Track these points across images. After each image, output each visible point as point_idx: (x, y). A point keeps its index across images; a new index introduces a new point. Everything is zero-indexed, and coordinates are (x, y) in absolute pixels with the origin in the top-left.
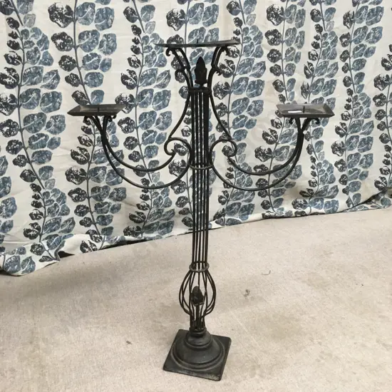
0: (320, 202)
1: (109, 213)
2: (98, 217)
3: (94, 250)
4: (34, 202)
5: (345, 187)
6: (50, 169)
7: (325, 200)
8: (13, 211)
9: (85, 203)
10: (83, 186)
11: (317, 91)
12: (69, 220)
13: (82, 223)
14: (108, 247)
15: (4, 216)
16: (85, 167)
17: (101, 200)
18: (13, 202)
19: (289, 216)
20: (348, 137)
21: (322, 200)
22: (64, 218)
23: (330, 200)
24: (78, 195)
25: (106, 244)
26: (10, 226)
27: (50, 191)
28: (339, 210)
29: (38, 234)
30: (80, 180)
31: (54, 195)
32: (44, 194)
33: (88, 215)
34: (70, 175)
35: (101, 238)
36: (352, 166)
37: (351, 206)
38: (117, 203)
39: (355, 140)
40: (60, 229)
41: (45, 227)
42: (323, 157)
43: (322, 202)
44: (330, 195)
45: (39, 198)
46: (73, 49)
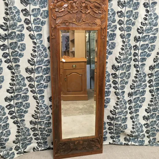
0: (136, 140)
1: (45, 137)
2: (41, 138)
3: (38, 151)
4: (18, 131)
5: (148, 135)
6: (24, 120)
7: (139, 139)
8: (9, 135)
9: (37, 132)
10: (36, 126)
11: (137, 95)
12: (30, 138)
13: (35, 139)
14: (43, 150)
15: (6, 137)
16: (37, 120)
17: (42, 132)
18: (9, 131)
19: (121, 144)
20: (151, 113)
21: (138, 139)
22: (28, 137)
23: (141, 139)
24: (34, 129)
25: (43, 149)
26: (8, 140)
27: (23, 128)
28: (144, 145)
29: (18, 142)
30: (35, 125)
31: (25, 129)
32: (21, 129)
33: (38, 136)
34: (31, 122)
35: (41, 146)
36: (153, 126)
37: (151, 143)
38: (48, 133)
39: (154, 115)
40: (27, 141)
41: (21, 140)
42: (138, 121)
43: (138, 140)
44: (141, 137)
45: (19, 130)
46: (33, 82)
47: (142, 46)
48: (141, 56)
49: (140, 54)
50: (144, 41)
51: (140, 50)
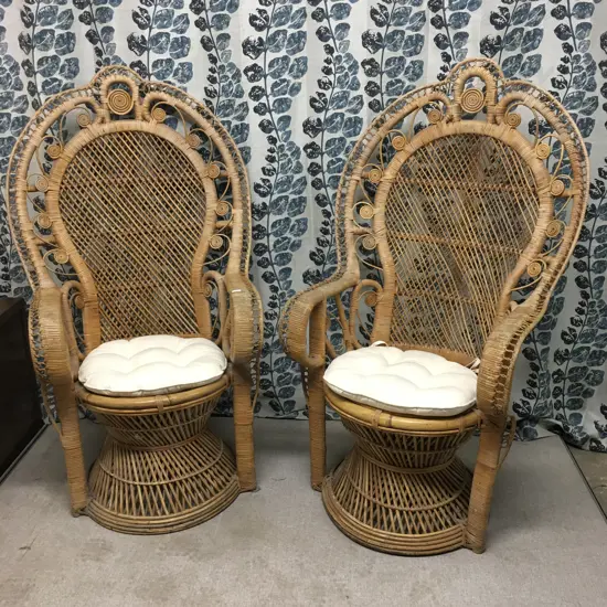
47: (328, 144)
48: (329, 170)
49: (328, 166)
50: (331, 131)
51: (325, 155)
